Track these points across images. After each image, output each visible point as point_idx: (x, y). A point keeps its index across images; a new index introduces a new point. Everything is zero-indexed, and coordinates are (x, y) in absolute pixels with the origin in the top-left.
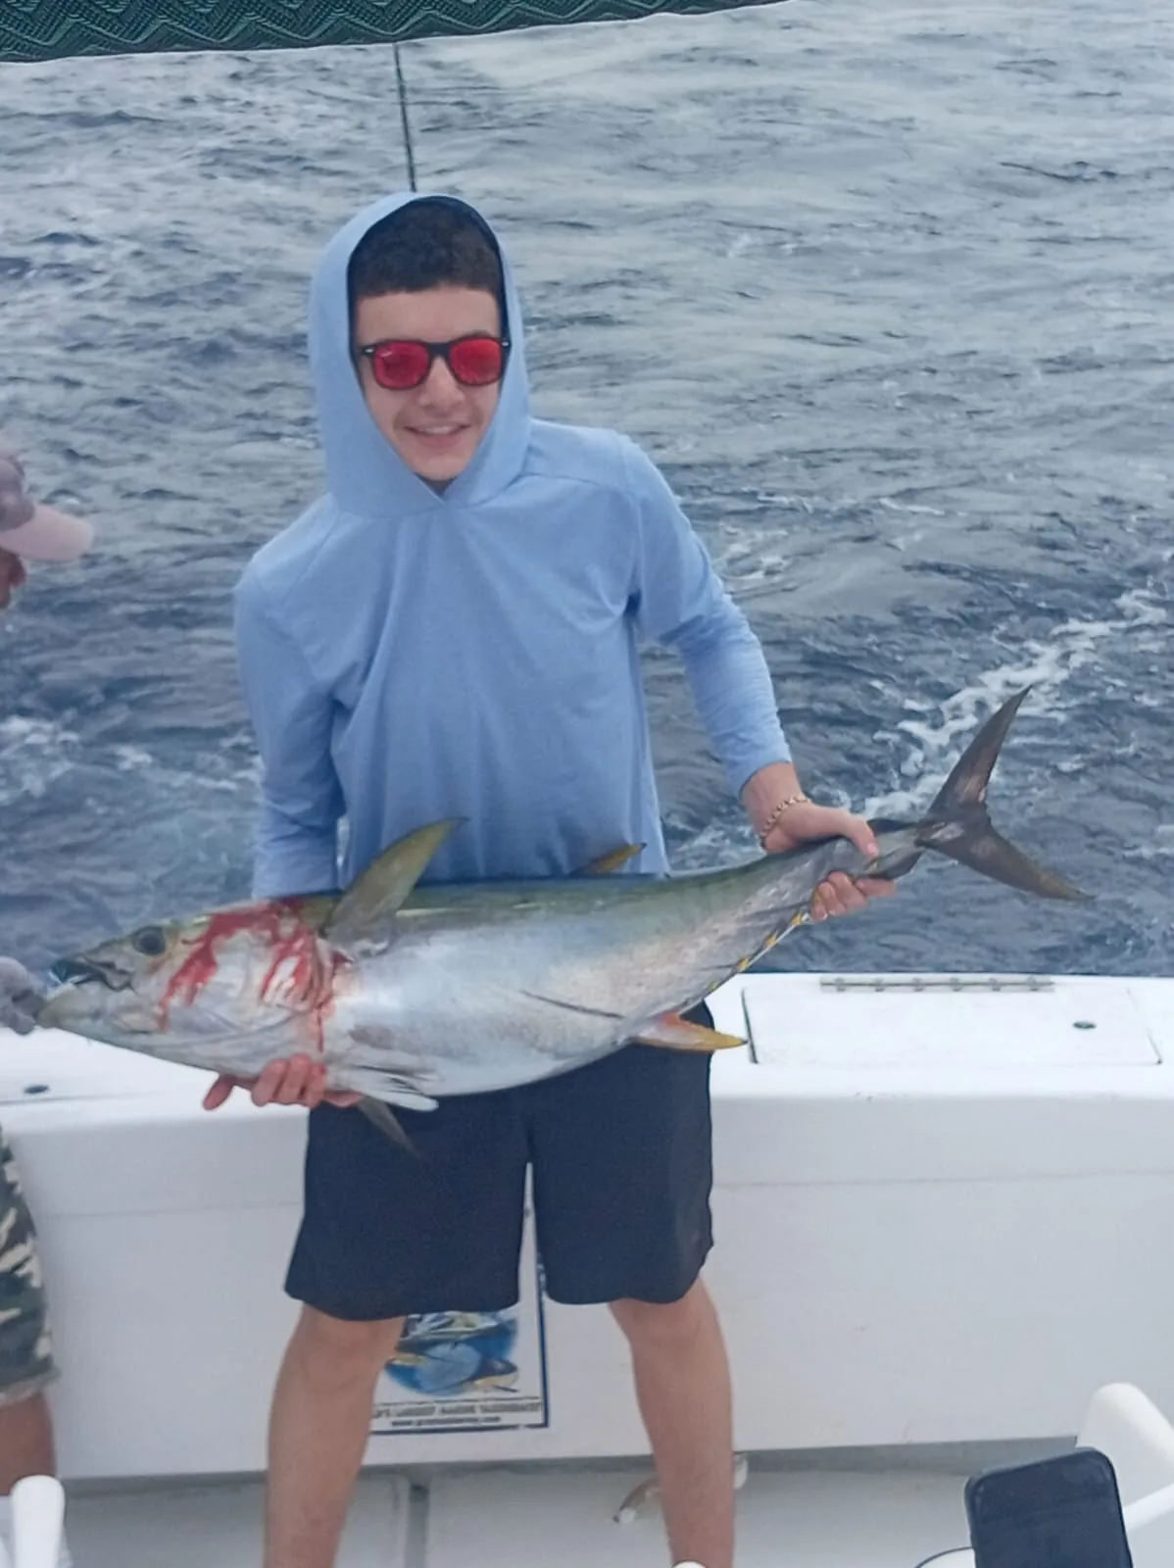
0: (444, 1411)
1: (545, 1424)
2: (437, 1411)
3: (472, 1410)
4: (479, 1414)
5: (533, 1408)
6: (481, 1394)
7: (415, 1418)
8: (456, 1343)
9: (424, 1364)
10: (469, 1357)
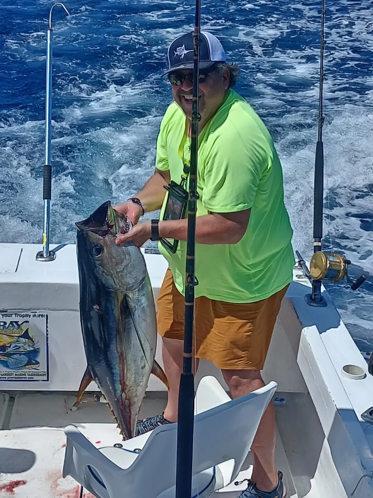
0: (16, 375)
1: (48, 380)
2: (14, 375)
3: (25, 375)
4: (27, 376)
5: (44, 375)
6: (28, 370)
7: (7, 377)
8: (20, 354)
9: (10, 360)
10: (25, 359)
